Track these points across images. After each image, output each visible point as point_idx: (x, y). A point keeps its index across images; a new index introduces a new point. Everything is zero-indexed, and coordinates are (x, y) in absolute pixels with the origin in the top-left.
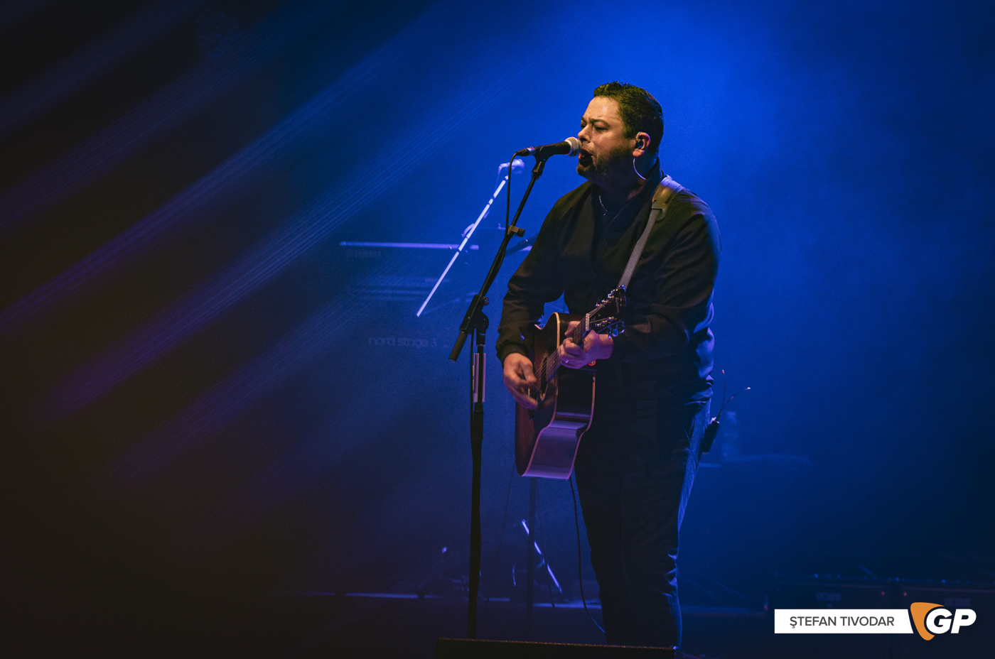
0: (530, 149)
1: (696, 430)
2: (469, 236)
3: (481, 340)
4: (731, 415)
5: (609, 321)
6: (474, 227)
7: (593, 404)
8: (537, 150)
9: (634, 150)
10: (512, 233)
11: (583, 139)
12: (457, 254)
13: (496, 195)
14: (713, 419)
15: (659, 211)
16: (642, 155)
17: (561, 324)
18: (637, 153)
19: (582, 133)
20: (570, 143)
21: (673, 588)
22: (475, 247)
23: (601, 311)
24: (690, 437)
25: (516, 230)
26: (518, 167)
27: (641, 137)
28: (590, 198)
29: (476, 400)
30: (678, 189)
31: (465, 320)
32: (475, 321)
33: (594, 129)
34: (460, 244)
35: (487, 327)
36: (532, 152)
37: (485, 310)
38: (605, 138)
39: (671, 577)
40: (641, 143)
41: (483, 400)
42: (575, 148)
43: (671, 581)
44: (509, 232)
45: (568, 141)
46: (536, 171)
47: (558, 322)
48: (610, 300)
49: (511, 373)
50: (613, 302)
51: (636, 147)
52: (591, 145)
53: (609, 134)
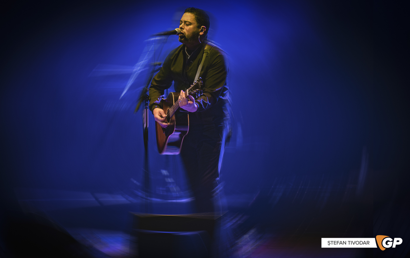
1: (224, 135)
3: (146, 104)
5: (197, 91)
7: (189, 124)
9: (200, 33)
11: (181, 28)
16: (203, 34)
18: (201, 33)
19: (181, 26)
20: (177, 30)
21: (218, 193)
23: (192, 88)
24: (222, 137)
27: (203, 28)
29: (145, 127)
30: (214, 46)
33: (185, 24)
38: (190, 28)
39: (217, 189)
40: (203, 30)
41: (148, 126)
42: (179, 32)
43: (217, 191)
44: (155, 64)
47: (173, 96)
49: (157, 116)
50: (197, 84)
51: (201, 31)
52: (185, 31)
53: (191, 26)
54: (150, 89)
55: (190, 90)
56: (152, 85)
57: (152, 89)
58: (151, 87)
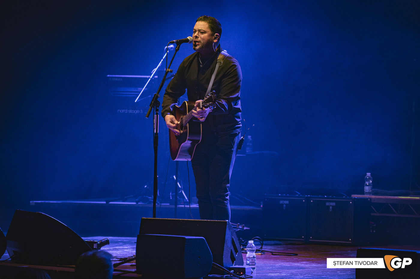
0: (174, 41)
1: (236, 142)
2: (154, 73)
3: (157, 110)
4: (249, 137)
5: (210, 104)
6: (156, 69)
7: (201, 134)
8: (177, 41)
10: (168, 71)
11: (196, 37)
12: (150, 79)
13: (164, 58)
14: (242, 137)
15: (220, 63)
16: (217, 41)
17: (188, 105)
18: (215, 41)
20: (189, 39)
21: (227, 199)
22: (156, 77)
23: (206, 100)
24: (234, 145)
25: (170, 70)
26: (172, 48)
27: (216, 35)
28: (196, 58)
29: (155, 132)
30: (227, 55)
31: (151, 103)
32: (155, 103)
33: (200, 33)
34: (151, 76)
35: (159, 105)
36: (175, 42)
37: (158, 99)
38: (204, 36)
39: (227, 195)
40: (217, 38)
41: (158, 132)
43: (227, 197)
44: (167, 71)
45: (188, 38)
46: (177, 49)
47: (187, 104)
48: (210, 96)
49: (168, 122)
50: (211, 97)
51: (214, 39)
52: (199, 39)
53: (206, 35)
54: (165, 95)
55: (203, 103)
56: (166, 92)
57: (166, 96)
58: (165, 94)
